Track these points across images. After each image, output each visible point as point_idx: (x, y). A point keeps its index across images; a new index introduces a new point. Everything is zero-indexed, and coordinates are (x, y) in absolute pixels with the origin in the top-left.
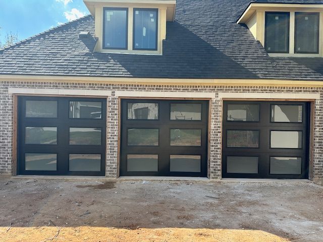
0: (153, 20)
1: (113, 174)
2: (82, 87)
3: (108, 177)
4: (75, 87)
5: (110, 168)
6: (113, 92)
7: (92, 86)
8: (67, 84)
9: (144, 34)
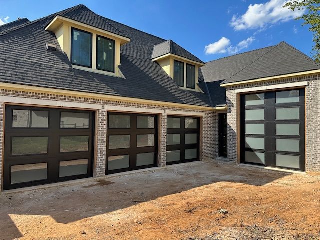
0: (111, 48)
1: (103, 174)
2: (78, 101)
3: (98, 177)
4: (72, 100)
5: (101, 169)
6: (103, 106)
7: (87, 100)
8: (65, 97)
9: (105, 59)
